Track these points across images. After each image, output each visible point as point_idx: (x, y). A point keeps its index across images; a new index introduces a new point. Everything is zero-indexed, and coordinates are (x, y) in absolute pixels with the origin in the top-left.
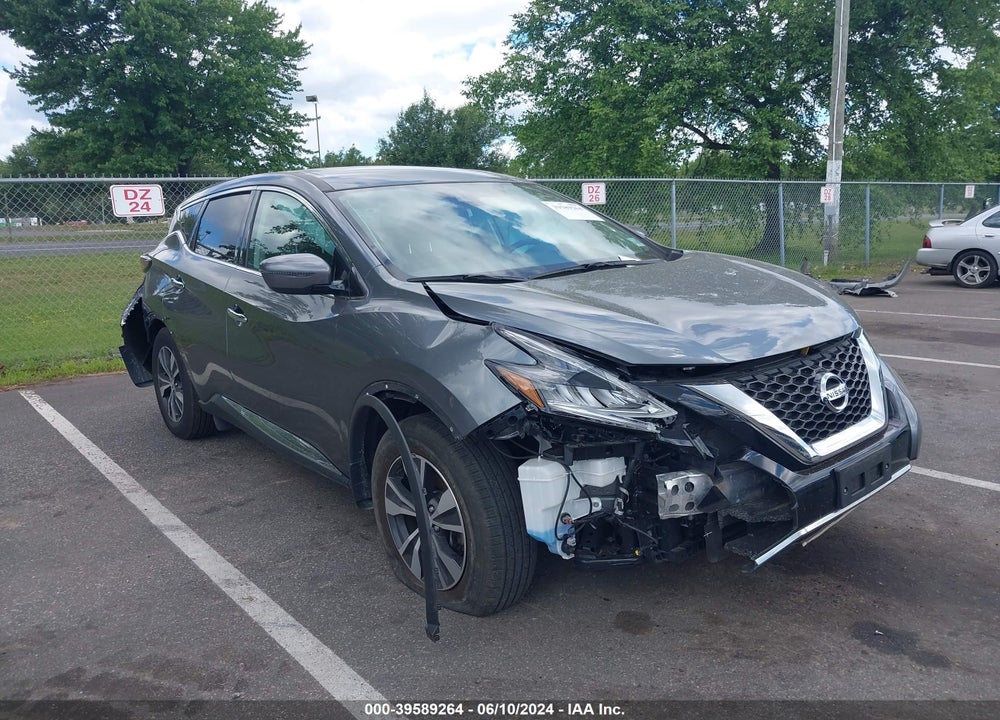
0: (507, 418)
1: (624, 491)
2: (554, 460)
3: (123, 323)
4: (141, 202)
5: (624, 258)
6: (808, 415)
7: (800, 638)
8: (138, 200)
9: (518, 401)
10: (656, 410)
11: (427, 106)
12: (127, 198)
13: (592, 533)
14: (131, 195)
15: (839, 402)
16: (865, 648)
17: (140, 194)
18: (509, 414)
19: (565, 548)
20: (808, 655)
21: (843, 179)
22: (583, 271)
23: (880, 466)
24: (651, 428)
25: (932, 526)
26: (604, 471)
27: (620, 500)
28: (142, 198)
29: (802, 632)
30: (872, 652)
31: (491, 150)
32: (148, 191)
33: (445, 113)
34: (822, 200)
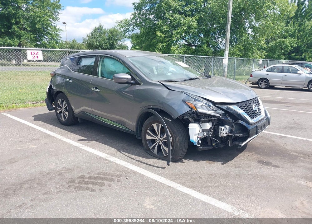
0: (188, 113)
1: (212, 130)
2: (197, 123)
3: (47, 92)
4: (36, 56)
5: (198, 77)
6: (251, 113)
7: (248, 164)
8: (35, 55)
9: (190, 109)
10: (220, 112)
11: (100, 28)
12: (31, 54)
13: (204, 140)
14: (33, 53)
15: (256, 111)
16: (262, 165)
17: (35, 53)
18: (188, 112)
19: (198, 144)
20: (250, 166)
21: (229, 57)
22: (191, 80)
23: (264, 125)
24: (219, 115)
25: (268, 142)
26: (208, 126)
27: (211, 132)
28: (36, 54)
29: (248, 163)
30: (263, 165)
31: (121, 43)
32: (38, 52)
33: (106, 30)
34: (223, 63)
